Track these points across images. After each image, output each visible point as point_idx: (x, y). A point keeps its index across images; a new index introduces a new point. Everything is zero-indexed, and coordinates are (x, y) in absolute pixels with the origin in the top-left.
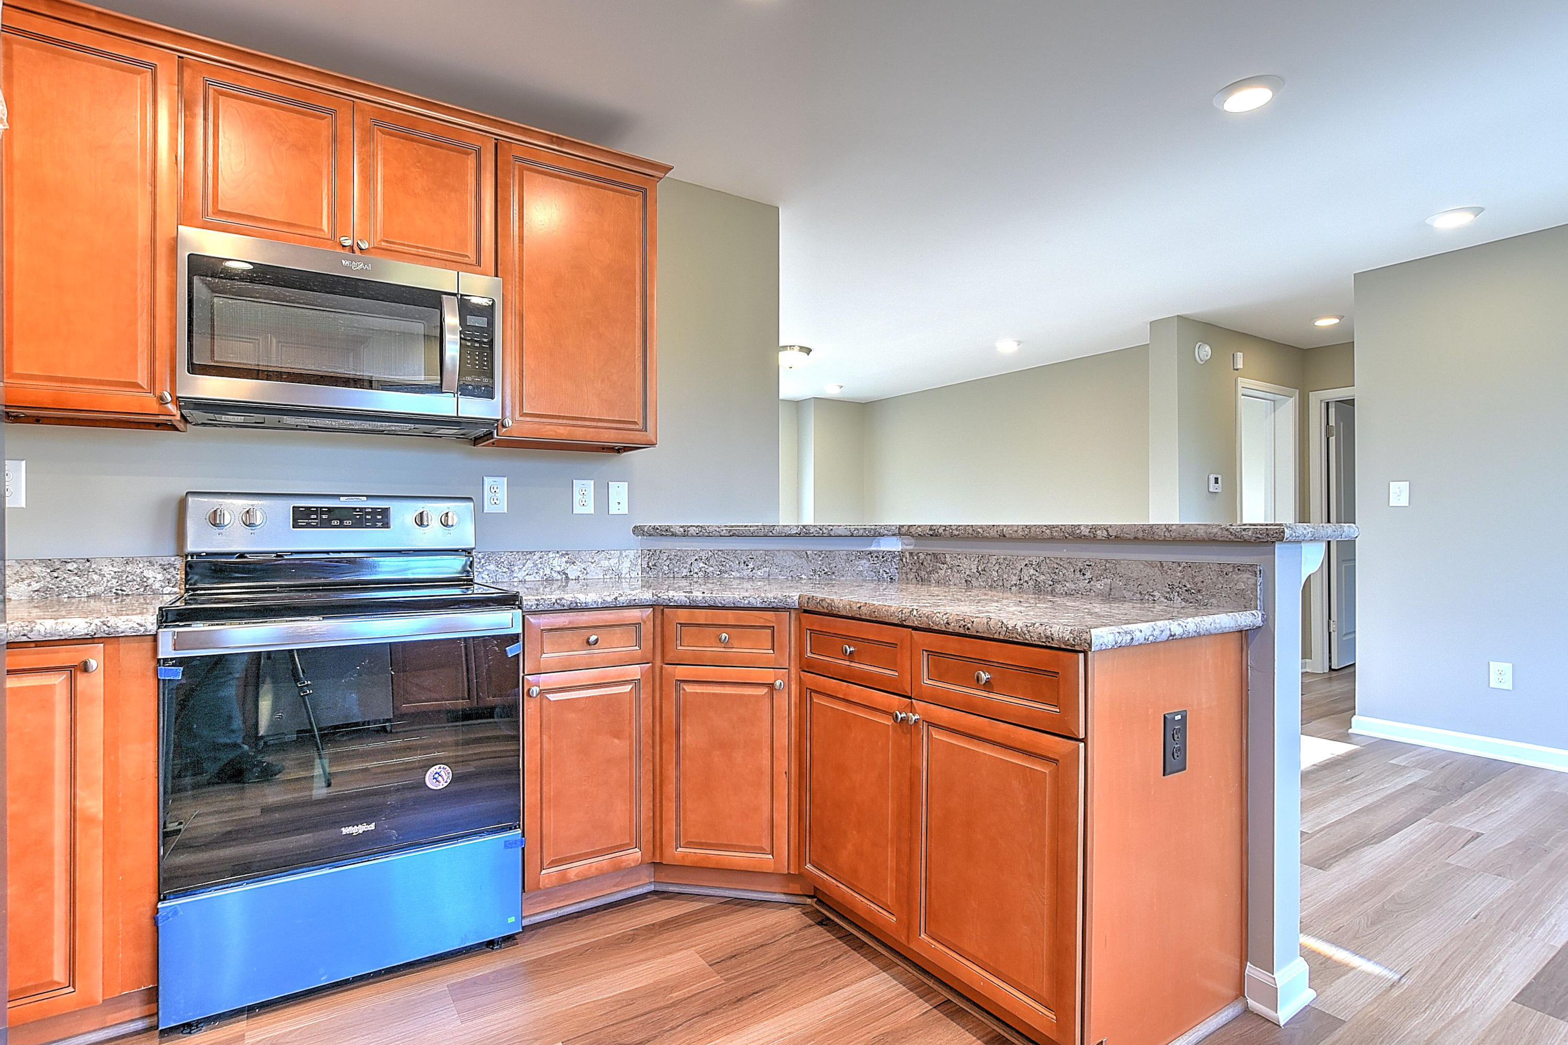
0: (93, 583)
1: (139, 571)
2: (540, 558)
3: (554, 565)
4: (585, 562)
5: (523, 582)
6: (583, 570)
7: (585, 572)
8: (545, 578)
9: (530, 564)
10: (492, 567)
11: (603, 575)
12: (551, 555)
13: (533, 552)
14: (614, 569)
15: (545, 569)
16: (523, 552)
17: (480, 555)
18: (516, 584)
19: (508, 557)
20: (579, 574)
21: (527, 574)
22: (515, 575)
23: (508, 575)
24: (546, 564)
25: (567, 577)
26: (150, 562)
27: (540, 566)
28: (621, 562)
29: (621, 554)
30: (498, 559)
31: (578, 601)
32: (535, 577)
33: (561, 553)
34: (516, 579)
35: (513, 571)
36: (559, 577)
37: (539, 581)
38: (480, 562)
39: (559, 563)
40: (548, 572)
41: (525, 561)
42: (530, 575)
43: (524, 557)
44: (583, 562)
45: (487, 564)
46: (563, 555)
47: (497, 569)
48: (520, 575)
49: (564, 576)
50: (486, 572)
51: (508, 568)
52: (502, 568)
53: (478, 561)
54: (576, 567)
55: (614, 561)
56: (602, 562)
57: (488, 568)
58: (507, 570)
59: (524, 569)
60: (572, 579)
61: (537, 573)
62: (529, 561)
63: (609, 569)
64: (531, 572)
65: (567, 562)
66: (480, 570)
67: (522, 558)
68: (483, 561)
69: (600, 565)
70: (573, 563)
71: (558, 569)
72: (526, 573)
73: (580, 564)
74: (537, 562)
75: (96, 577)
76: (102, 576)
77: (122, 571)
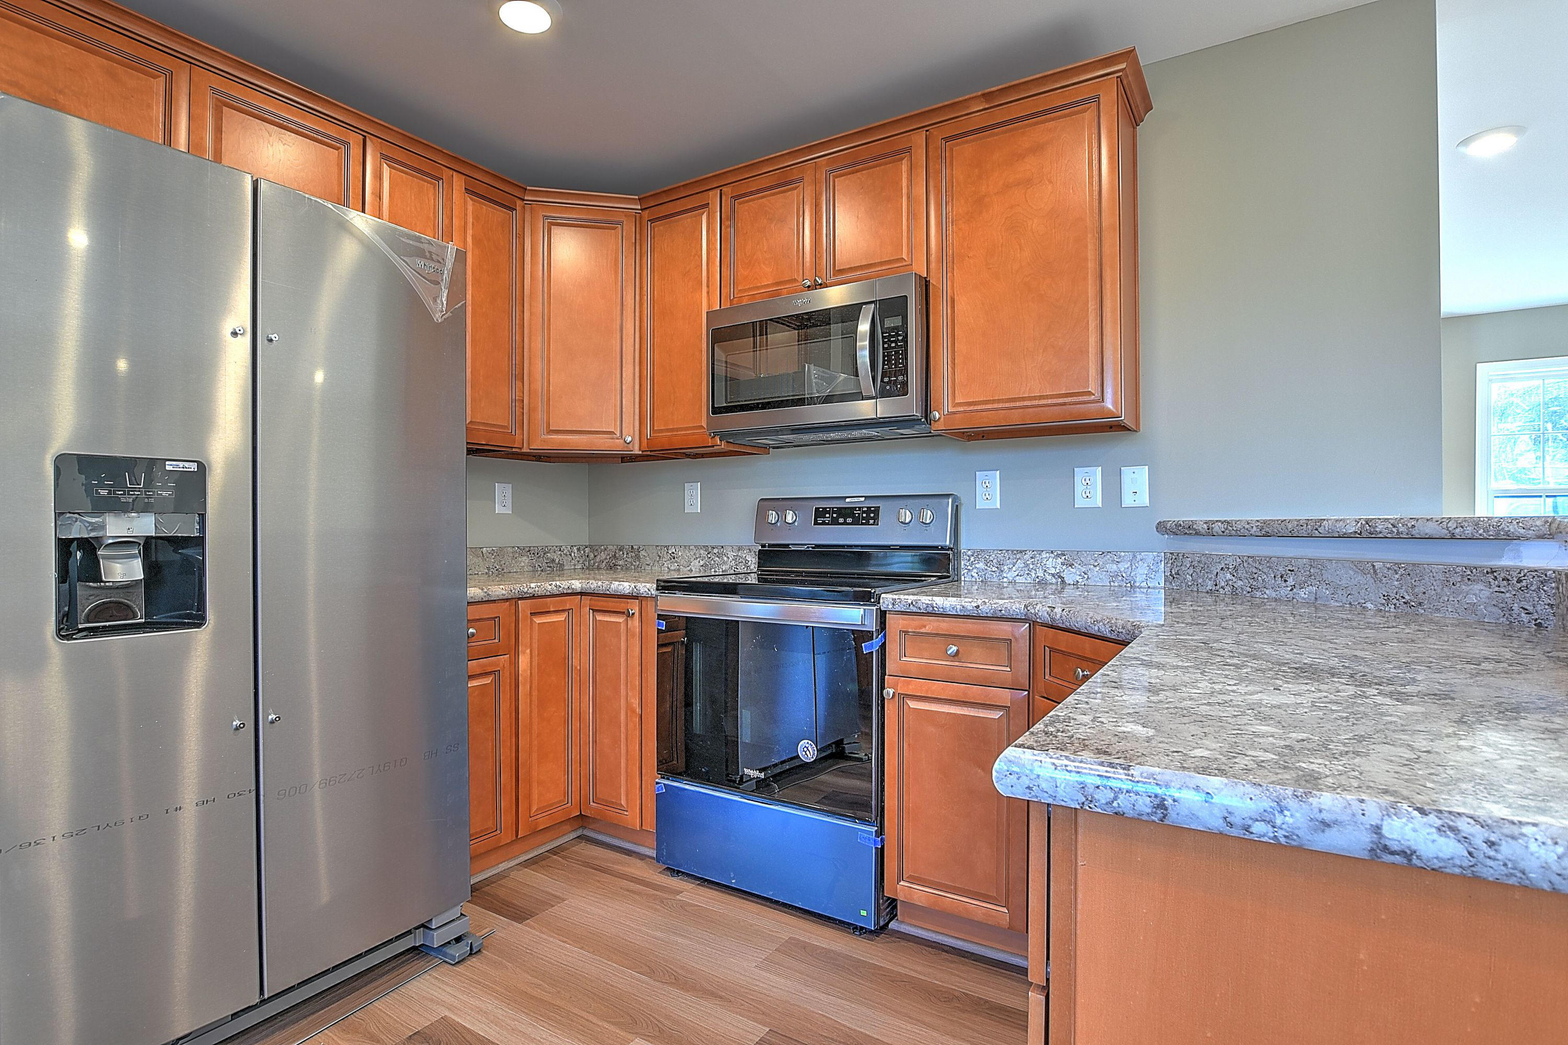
0: (724, 563)
1: (744, 556)
2: (1032, 558)
3: (1048, 566)
4: (1086, 565)
5: (1013, 583)
6: (1083, 574)
7: (1086, 576)
8: (1037, 580)
9: (1020, 564)
10: (981, 565)
11: (1110, 582)
12: (1044, 555)
13: (1024, 551)
14: (1124, 575)
15: (1037, 570)
16: (1012, 551)
17: (969, 553)
18: (1005, 585)
19: (998, 555)
20: (1078, 578)
21: (1018, 575)
22: (1005, 575)
23: (998, 574)
24: (1039, 565)
25: (1063, 582)
26: (750, 550)
27: (1031, 566)
28: (1134, 567)
29: (1134, 556)
30: (988, 557)
31: (935, 605)
32: (1026, 579)
33: (1055, 554)
34: (1005, 580)
35: (1002, 571)
36: (1054, 581)
37: (1030, 583)
38: (969, 560)
39: (1053, 564)
40: (1040, 573)
41: (1015, 561)
42: (1021, 576)
43: (1015, 556)
44: (1082, 564)
45: (976, 562)
46: (1058, 556)
47: (986, 567)
48: (1011, 575)
49: (1060, 580)
50: (975, 570)
51: (997, 568)
52: (991, 566)
53: (968, 558)
54: (1074, 570)
55: (1123, 566)
56: (1107, 566)
57: (977, 566)
58: (996, 569)
59: (1014, 569)
60: (1069, 584)
61: (1028, 574)
62: (1019, 561)
63: (1117, 575)
64: (1022, 573)
65: (1063, 564)
66: (969, 567)
67: (1011, 557)
68: (972, 559)
69: (1105, 569)
70: (1070, 566)
71: (1053, 571)
72: (1016, 574)
73: (1080, 567)
74: (1028, 562)
75: (725, 558)
76: (728, 558)
77: (737, 556)
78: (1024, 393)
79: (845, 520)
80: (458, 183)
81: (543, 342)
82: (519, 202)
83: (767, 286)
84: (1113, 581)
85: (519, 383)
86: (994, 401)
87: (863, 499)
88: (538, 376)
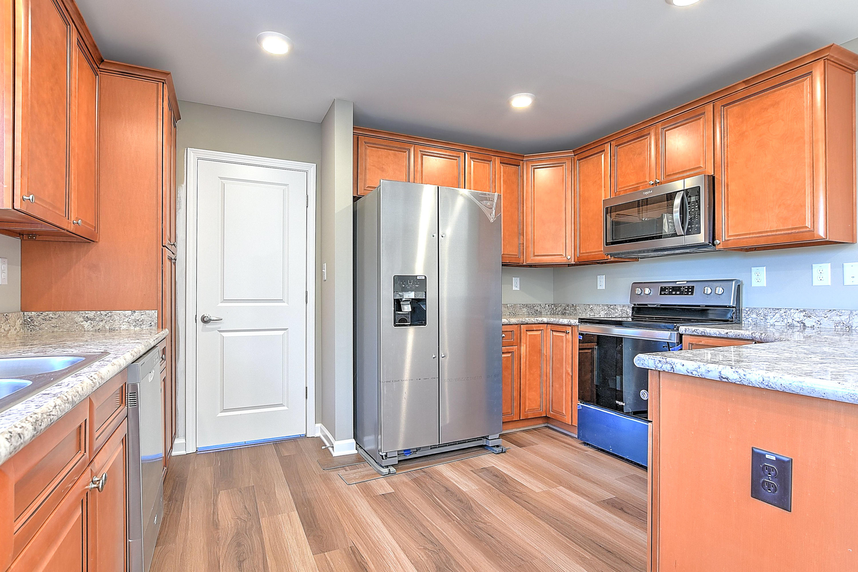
0: (616, 313)
1: (626, 309)
2: (785, 312)
3: (794, 317)
4: (819, 317)
5: (773, 325)
6: (817, 322)
7: (819, 323)
8: (788, 324)
9: (778, 315)
10: (754, 316)
11: (835, 326)
12: (792, 311)
13: (779, 309)
14: (844, 323)
15: (788, 319)
16: (773, 309)
17: (747, 309)
18: (768, 326)
19: (764, 311)
20: (814, 324)
21: (776, 321)
22: (768, 321)
23: (764, 321)
24: (789, 316)
25: (804, 325)
26: (628, 306)
27: (784, 317)
28: (851, 318)
29: (851, 312)
30: (758, 312)
31: (705, 332)
32: (781, 323)
33: (800, 310)
34: (768, 324)
35: (767, 319)
36: (799, 325)
37: (784, 326)
38: (747, 313)
39: (798, 316)
40: (790, 321)
41: (774, 314)
42: (778, 322)
43: (774, 311)
44: (816, 316)
45: (751, 314)
46: (801, 311)
47: (757, 317)
48: (772, 321)
49: (802, 324)
50: (751, 318)
51: (764, 317)
52: (760, 317)
53: (746, 312)
54: (811, 319)
55: (843, 318)
56: (833, 317)
57: (751, 316)
58: (763, 318)
59: (774, 318)
60: (808, 327)
61: (782, 321)
62: (777, 314)
63: (840, 323)
64: (779, 320)
65: (804, 316)
66: (747, 317)
67: (772, 312)
68: (749, 312)
69: (832, 319)
70: (809, 317)
71: (798, 320)
72: (775, 320)
73: (815, 318)
74: (782, 315)
75: (617, 311)
76: (618, 310)
77: (622, 309)
78: (767, 229)
79: (676, 293)
80: (498, 160)
81: (532, 218)
82: (521, 162)
83: (633, 185)
84: (837, 326)
85: (522, 237)
86: (750, 234)
87: (686, 282)
88: (530, 233)
